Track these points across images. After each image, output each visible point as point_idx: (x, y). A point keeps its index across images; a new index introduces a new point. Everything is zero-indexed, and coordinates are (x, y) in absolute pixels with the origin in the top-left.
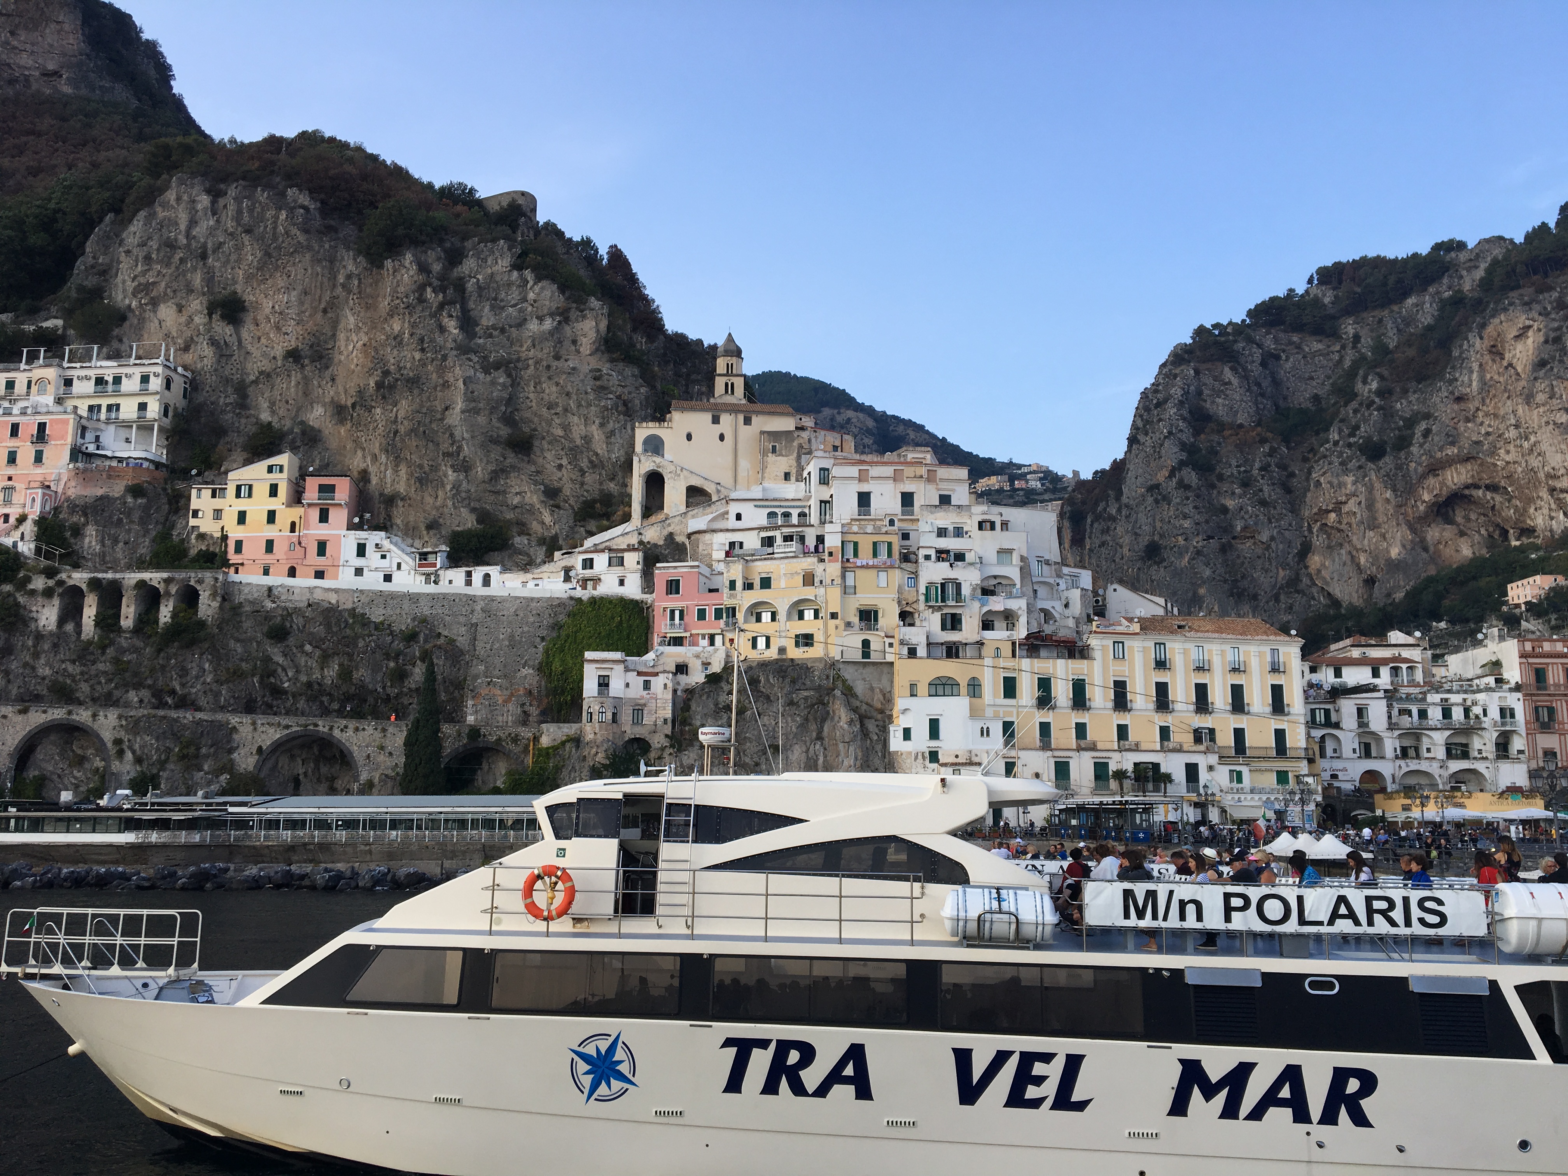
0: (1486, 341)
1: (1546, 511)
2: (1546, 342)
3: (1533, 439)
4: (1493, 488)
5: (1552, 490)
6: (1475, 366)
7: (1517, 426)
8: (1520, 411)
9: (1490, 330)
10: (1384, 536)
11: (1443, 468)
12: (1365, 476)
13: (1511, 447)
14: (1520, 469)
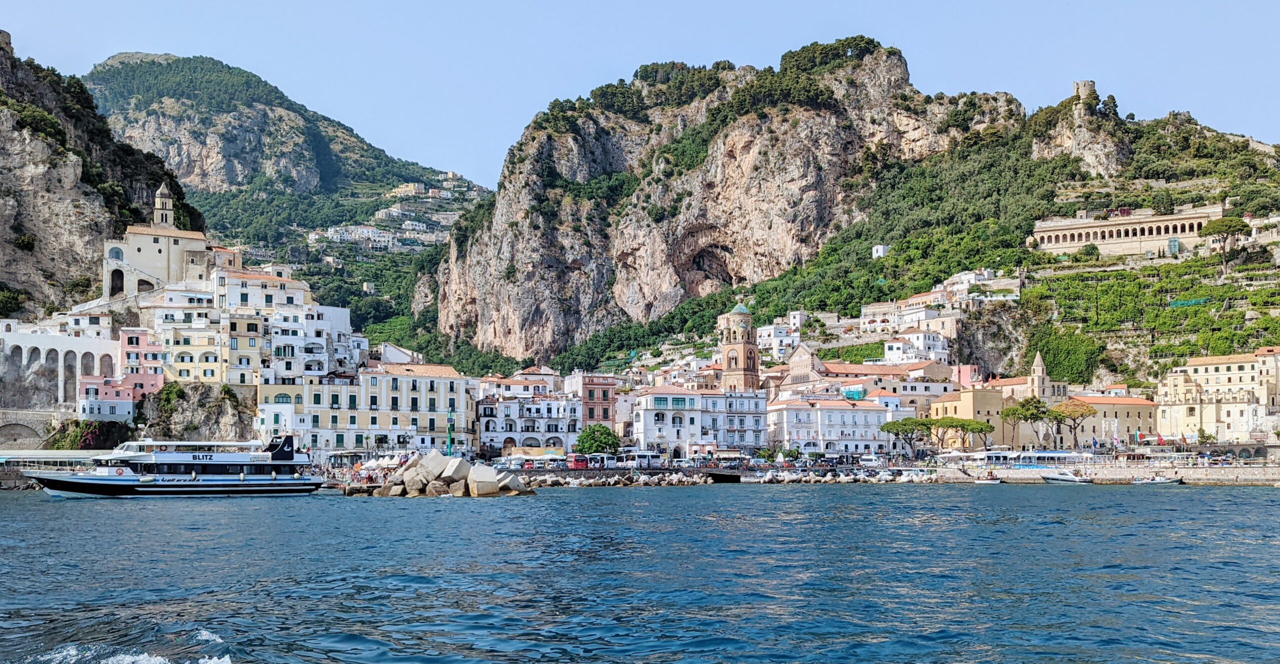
0: (727, 146)
1: (752, 267)
2: (760, 153)
3: (748, 218)
4: (725, 248)
5: (756, 254)
6: (720, 163)
7: (740, 208)
8: (742, 199)
9: (729, 138)
10: (659, 275)
11: (697, 232)
12: (650, 232)
13: (736, 222)
14: (739, 238)
